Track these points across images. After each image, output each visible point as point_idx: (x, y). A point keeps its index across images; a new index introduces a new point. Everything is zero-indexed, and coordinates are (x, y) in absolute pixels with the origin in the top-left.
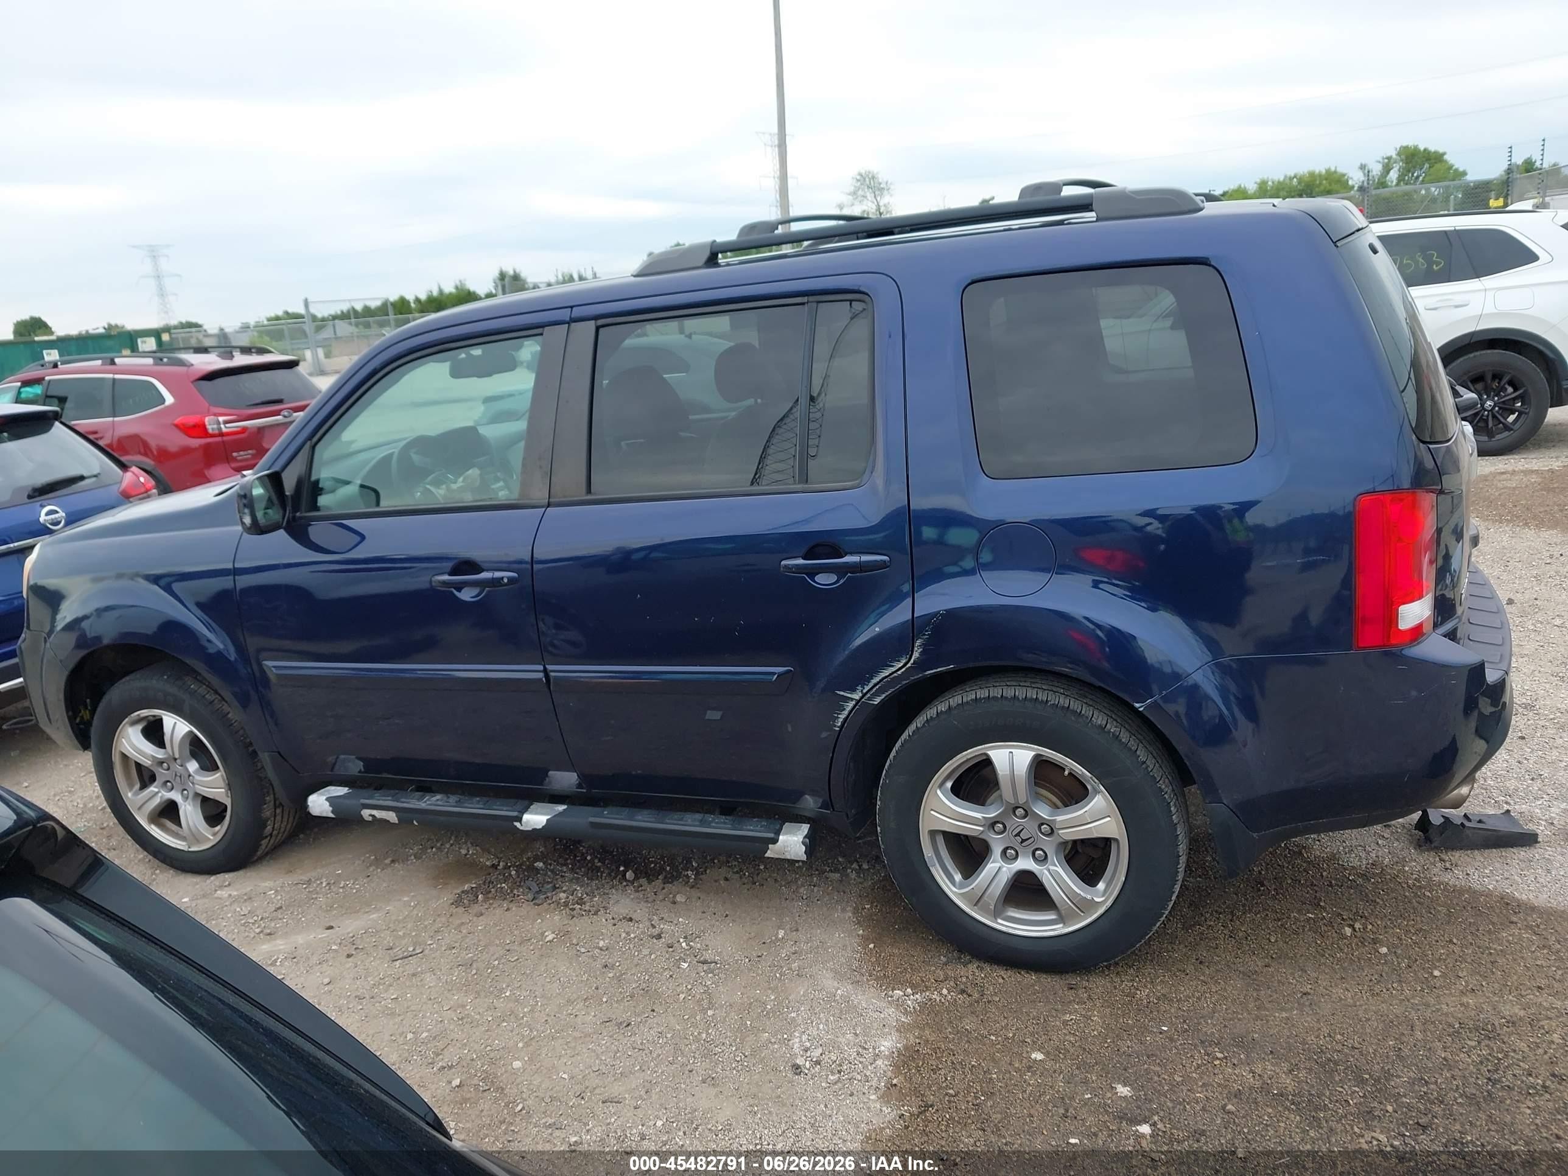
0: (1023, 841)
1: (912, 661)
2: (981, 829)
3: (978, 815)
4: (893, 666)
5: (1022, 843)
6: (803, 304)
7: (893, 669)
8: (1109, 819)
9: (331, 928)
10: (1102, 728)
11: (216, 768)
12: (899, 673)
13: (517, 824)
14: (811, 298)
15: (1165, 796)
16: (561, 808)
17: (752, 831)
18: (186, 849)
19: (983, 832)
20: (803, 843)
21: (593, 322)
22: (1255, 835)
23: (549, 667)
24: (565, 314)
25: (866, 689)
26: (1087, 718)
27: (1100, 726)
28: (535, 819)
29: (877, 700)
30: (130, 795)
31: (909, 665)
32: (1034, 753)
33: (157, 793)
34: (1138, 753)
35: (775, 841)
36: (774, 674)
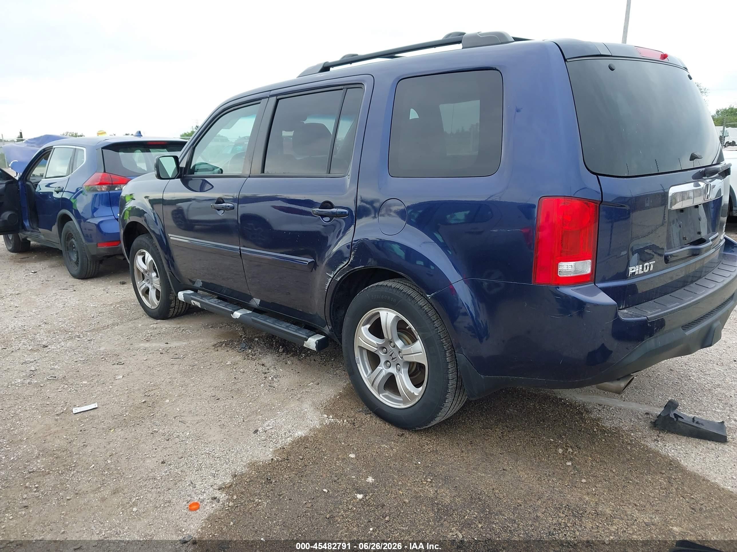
0: (393, 359)
1: (350, 262)
2: (376, 349)
3: (375, 342)
4: (343, 263)
5: (392, 359)
6: (342, 89)
7: (344, 265)
8: (421, 353)
9: (167, 343)
10: (421, 307)
11: (158, 277)
12: (346, 267)
13: (232, 315)
14: (345, 87)
15: (444, 346)
16: (249, 312)
17: (301, 334)
18: (150, 307)
19: (376, 350)
20: (316, 343)
21: (275, 97)
22: (482, 376)
23: (241, 248)
24: (267, 94)
25: (335, 273)
26: (416, 301)
27: (421, 306)
28: (237, 314)
29: (339, 279)
30: (138, 283)
31: (349, 263)
32: (395, 315)
33: (144, 284)
34: (435, 322)
35: (307, 340)
36: (307, 261)
